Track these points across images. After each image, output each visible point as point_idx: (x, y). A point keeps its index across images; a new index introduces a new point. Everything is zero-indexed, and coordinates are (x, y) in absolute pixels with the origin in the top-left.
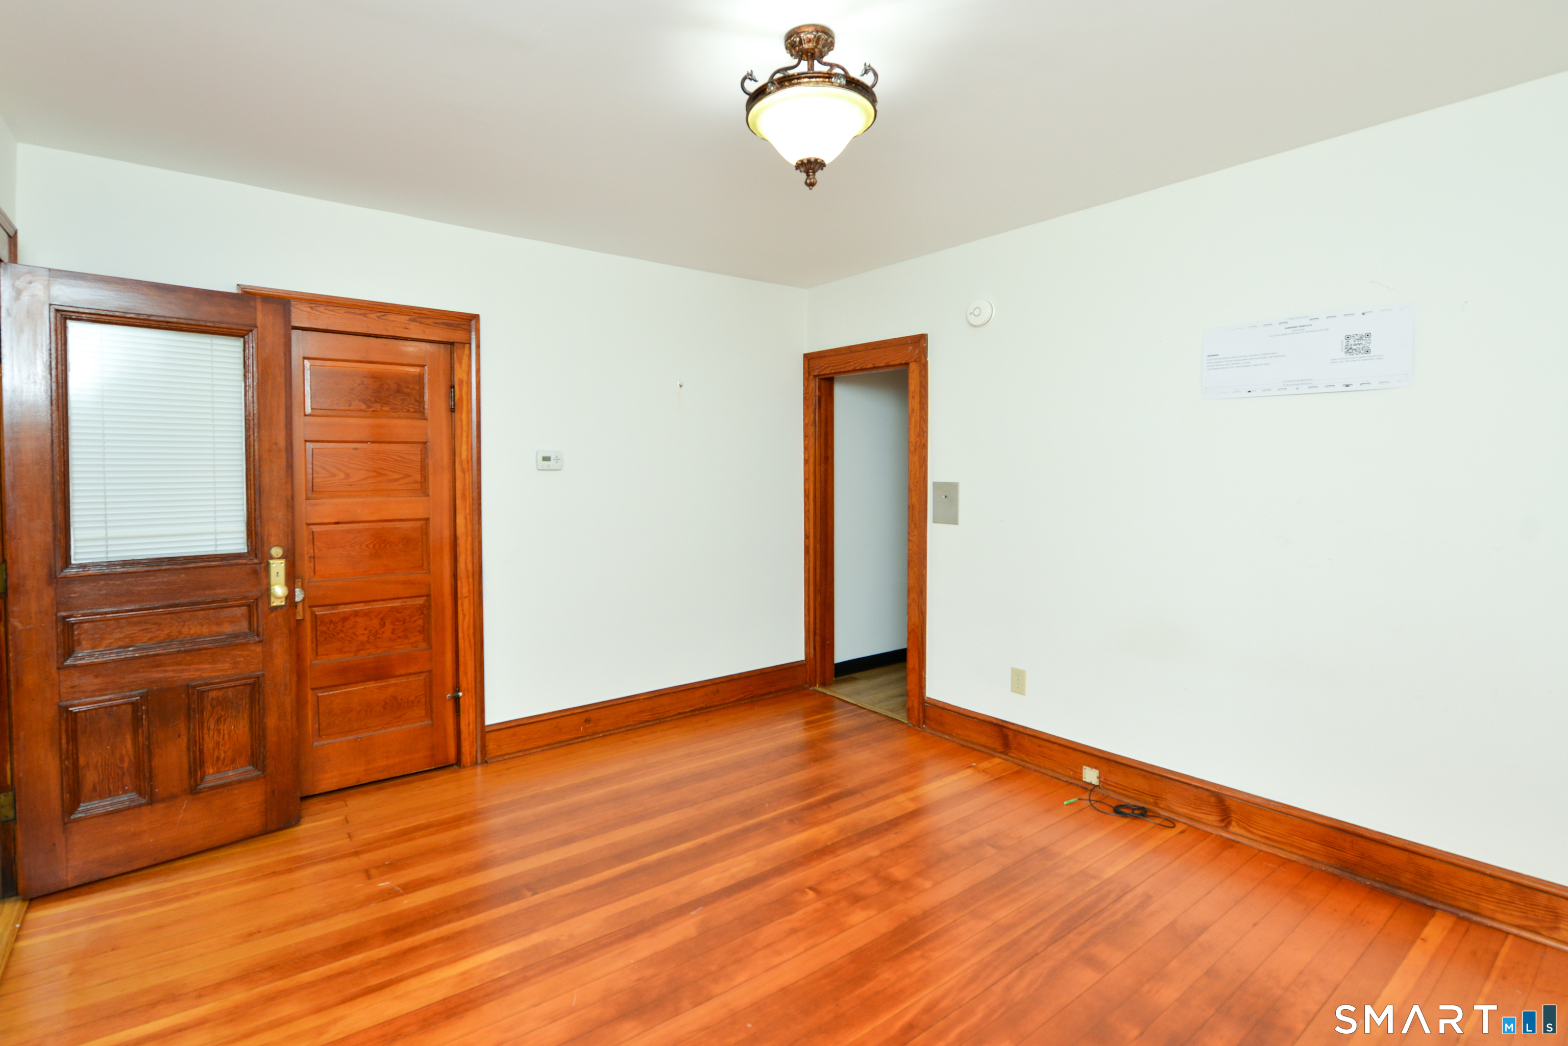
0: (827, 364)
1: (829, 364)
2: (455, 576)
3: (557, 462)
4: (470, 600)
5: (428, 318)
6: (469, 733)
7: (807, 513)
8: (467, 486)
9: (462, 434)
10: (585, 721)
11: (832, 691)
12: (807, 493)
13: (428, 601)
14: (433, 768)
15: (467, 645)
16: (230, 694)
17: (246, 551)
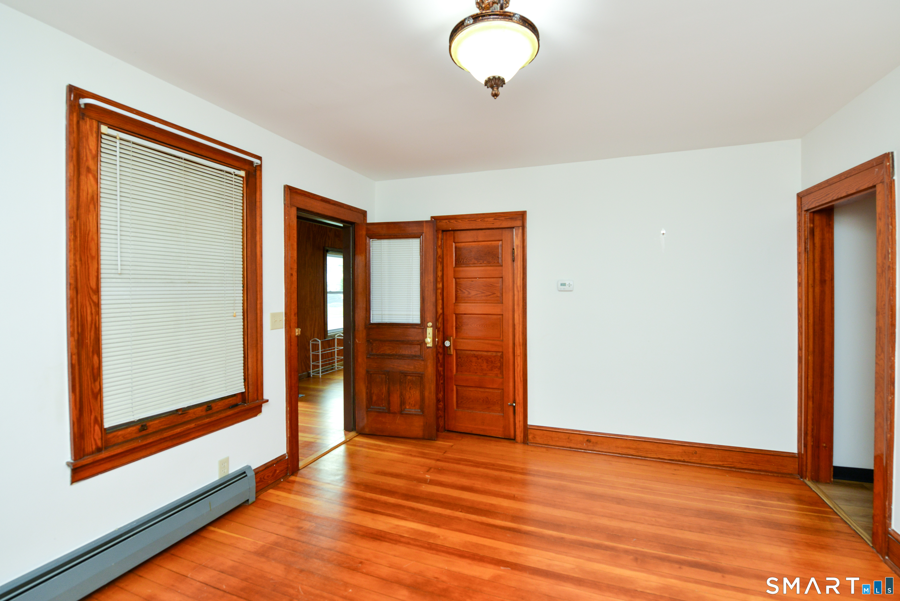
0: (813, 199)
1: (815, 198)
2: (514, 344)
3: (569, 286)
4: (521, 357)
5: (502, 217)
6: (520, 426)
7: (800, 329)
8: (520, 299)
9: (518, 273)
10: (587, 441)
11: (819, 488)
12: (800, 311)
13: (502, 354)
14: (503, 437)
15: (519, 380)
16: (414, 379)
17: (420, 323)
